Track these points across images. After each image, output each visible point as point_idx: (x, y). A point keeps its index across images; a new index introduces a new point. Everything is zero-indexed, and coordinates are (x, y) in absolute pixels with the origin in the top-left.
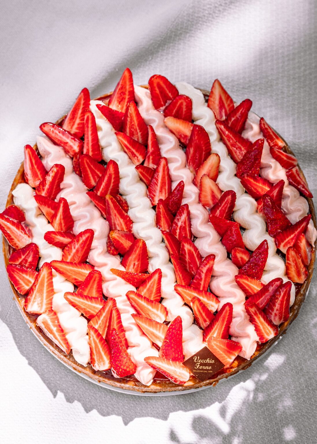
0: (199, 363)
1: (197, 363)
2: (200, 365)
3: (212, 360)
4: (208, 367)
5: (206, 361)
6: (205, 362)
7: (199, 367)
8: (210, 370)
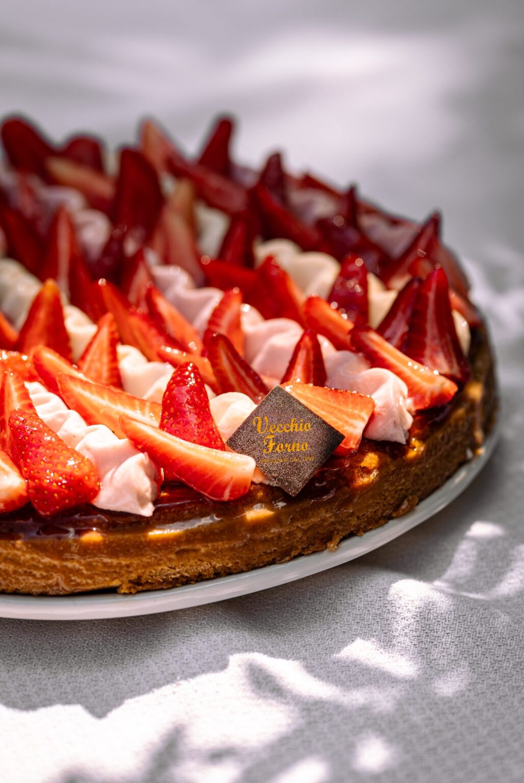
1: (266, 434)
2: (275, 440)
3: (304, 423)
4: (298, 444)
5: (288, 428)
6: (287, 431)
7: (275, 447)
8: (307, 454)
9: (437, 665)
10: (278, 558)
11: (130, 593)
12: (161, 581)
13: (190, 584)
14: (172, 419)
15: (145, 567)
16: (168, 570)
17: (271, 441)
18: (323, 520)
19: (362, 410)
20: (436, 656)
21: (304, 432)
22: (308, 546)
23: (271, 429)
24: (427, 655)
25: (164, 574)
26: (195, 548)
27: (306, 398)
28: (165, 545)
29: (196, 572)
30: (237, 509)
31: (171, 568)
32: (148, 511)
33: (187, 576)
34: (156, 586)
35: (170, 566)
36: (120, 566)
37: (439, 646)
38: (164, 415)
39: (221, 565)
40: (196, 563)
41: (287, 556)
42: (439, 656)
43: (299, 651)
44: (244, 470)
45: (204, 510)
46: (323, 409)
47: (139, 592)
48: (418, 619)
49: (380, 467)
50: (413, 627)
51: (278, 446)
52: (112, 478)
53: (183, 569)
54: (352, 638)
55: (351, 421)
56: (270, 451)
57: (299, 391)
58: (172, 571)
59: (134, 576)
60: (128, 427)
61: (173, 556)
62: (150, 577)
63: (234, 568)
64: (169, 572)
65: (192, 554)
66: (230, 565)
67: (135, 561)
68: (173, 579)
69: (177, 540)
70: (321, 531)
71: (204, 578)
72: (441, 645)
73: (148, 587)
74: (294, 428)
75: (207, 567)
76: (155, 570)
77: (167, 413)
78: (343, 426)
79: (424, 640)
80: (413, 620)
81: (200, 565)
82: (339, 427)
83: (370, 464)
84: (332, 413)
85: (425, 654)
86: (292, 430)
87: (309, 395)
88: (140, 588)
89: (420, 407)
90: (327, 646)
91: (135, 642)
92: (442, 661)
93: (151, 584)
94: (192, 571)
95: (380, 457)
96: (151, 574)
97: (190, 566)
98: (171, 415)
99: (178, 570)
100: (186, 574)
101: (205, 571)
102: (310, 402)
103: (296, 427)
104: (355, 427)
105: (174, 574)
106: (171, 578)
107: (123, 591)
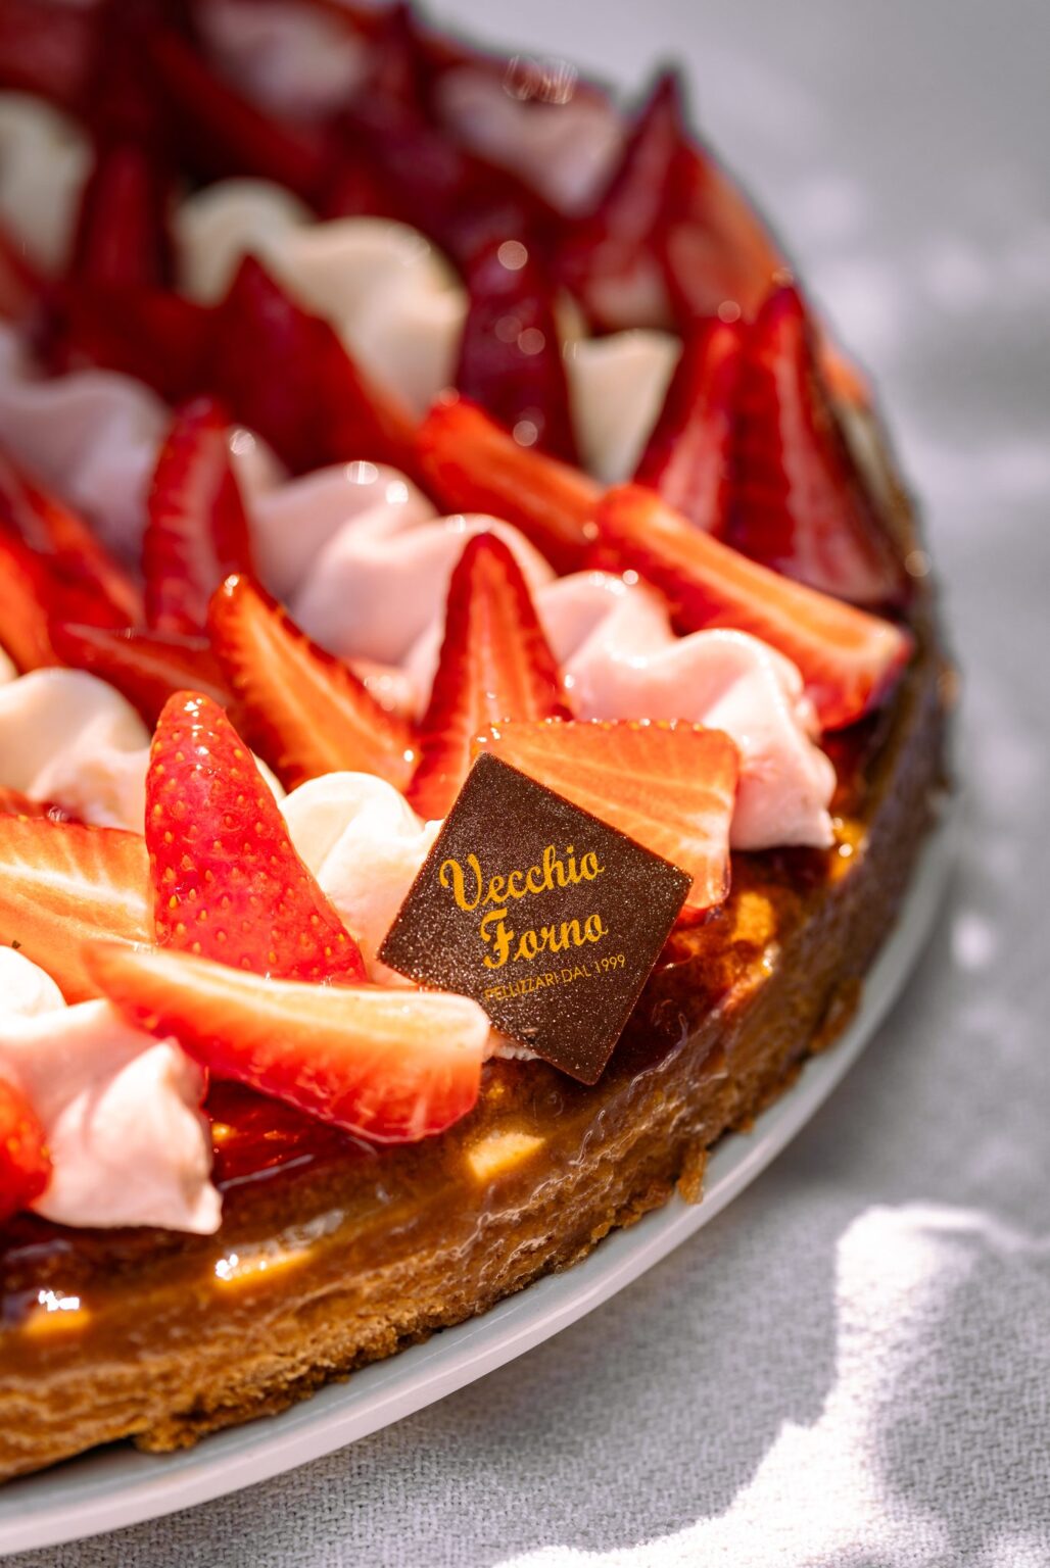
0: (503, 913)
1: (483, 910)
2: (510, 922)
3: (578, 855)
4: (575, 924)
5: (539, 880)
6: (537, 890)
7: (514, 946)
8: (605, 948)
9: (1026, 1481)
10: (561, 1258)
11: (180, 1448)
12: (261, 1395)
13: (335, 1382)
14: (193, 891)
15: (215, 1368)
16: (277, 1362)
17: (501, 927)
18: (663, 1122)
19: (709, 778)
20: (1015, 1453)
21: (584, 883)
22: (630, 1203)
23: (493, 893)
24: (990, 1454)
25: (267, 1374)
26: (346, 1287)
27: (555, 768)
28: (264, 1297)
29: (349, 1350)
30: (443, 1150)
31: (282, 1355)
32: (205, 1216)
33: (328, 1368)
34: (247, 1412)
35: (281, 1350)
36: (145, 1383)
37: (1017, 1422)
38: (165, 880)
39: (415, 1314)
40: (349, 1327)
41: (582, 1247)
42: (1025, 1453)
43: (643, 1499)
44: (461, 1045)
45: (356, 1174)
46: (608, 795)
47: (201, 1439)
48: (937, 1344)
49: (782, 930)
50: (931, 1370)
51: (524, 939)
52: (86, 1132)
53: (316, 1351)
54: (766, 1424)
55: (691, 818)
56: (503, 960)
57: (533, 749)
58: (287, 1362)
59: (183, 1401)
60: (109, 972)
61: (290, 1323)
62: (228, 1393)
63: (450, 1313)
64: (279, 1367)
65: (340, 1305)
66: (440, 1309)
67: (186, 1360)
68: (291, 1383)
69: (297, 1279)
70: (654, 1152)
71: (370, 1357)
72: (1021, 1417)
73: (225, 1420)
74: (554, 877)
75: (378, 1329)
76: (241, 1370)
77: (171, 875)
78: (676, 841)
79: (969, 1405)
80: (924, 1351)
81: (360, 1329)
82: (664, 846)
83: (756, 929)
84: (633, 802)
85: (985, 1452)
86: (549, 883)
87: (561, 756)
88: (205, 1427)
89: (834, 719)
90: (707, 1465)
91: (175, 1546)
92: (1037, 1468)
93: (234, 1408)
94: (340, 1347)
95: (775, 903)
96: (231, 1384)
97: (334, 1337)
98: (189, 881)
99: (301, 1355)
100: (326, 1363)
101: (374, 1340)
102: (570, 779)
103: (561, 874)
104: (706, 836)
105: (293, 1369)
106: (286, 1381)
107: (156, 1447)
